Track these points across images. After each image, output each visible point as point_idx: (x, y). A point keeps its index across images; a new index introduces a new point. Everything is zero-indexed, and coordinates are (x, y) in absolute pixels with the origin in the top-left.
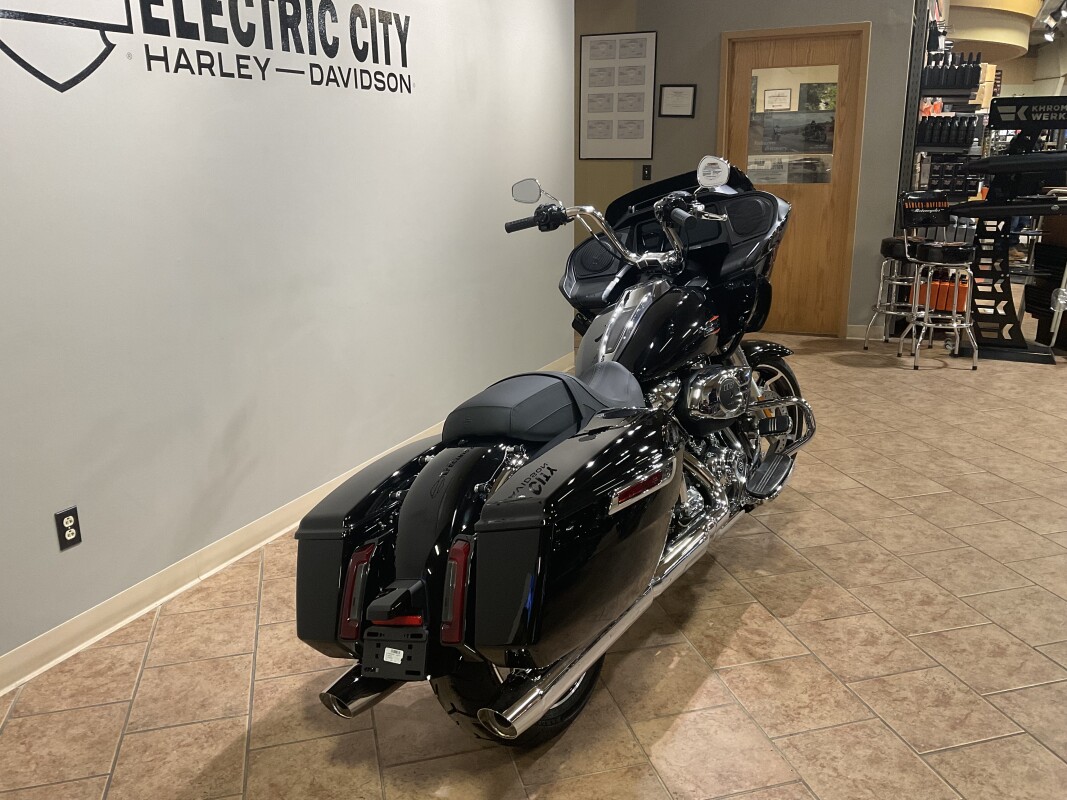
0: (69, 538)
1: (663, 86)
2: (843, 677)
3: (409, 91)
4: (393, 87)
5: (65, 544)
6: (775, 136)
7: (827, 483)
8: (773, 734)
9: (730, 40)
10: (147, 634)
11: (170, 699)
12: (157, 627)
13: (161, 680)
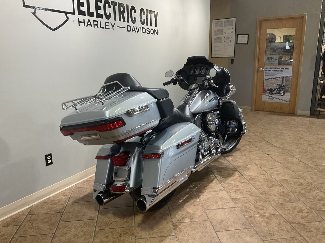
1: (238, 35)
2: (290, 222)
3: (157, 34)
4: (152, 33)
5: (48, 164)
6: (274, 50)
7: (288, 159)
8: (265, 239)
9: (260, 20)
10: (70, 193)
11: (74, 213)
12: (73, 191)
13: (72, 207)
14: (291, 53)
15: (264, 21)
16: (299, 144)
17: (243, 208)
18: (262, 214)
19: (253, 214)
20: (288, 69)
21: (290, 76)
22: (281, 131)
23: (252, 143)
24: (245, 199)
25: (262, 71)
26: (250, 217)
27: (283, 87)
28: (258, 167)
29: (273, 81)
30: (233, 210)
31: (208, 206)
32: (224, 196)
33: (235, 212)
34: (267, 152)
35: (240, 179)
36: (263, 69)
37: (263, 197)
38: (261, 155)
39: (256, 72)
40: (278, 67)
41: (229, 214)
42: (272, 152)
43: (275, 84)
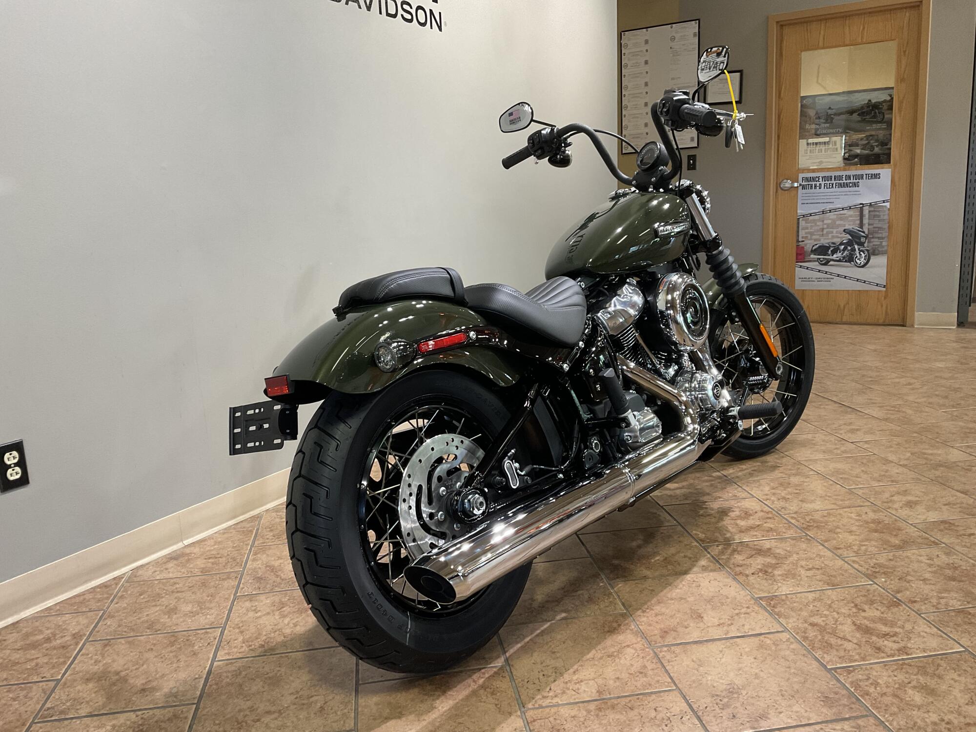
0: (11, 478)
3: (440, 29)
4: (423, 21)
5: (6, 485)
6: (829, 119)
7: (932, 454)
9: (777, 22)
10: (106, 601)
11: (105, 680)
12: (120, 594)
13: (103, 656)
14: (884, 126)
15: (790, 24)
16: (953, 407)
17: (811, 633)
18: (893, 656)
19: (857, 657)
20: (877, 176)
21: (884, 202)
22: (879, 371)
24: (811, 596)
25: (792, 187)
26: (849, 670)
27: (863, 240)
28: (828, 482)
29: (830, 219)
30: (768, 642)
31: (665, 632)
32: (725, 591)
33: (780, 650)
34: (850, 435)
35: (772, 526)
36: (793, 183)
37: (877, 589)
38: (828, 444)
39: (771, 193)
40: (844, 173)
41: (755, 658)
42: (865, 433)
43: (834, 232)
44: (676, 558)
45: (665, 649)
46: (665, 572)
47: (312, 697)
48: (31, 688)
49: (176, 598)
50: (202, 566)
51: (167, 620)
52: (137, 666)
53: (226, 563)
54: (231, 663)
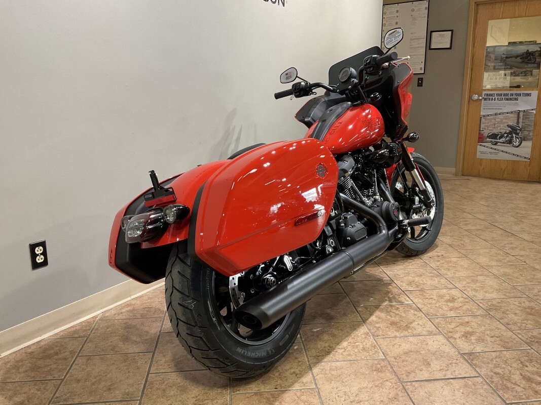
0: (39, 262)
1: (432, 32)
5: (35, 266)
6: (502, 60)
9: (475, 3)
10: (88, 331)
11: (89, 381)
12: (96, 327)
13: (87, 366)
14: (536, 65)
15: (483, 4)
17: (496, 379)
19: (524, 397)
20: (529, 95)
21: (532, 110)
22: (526, 211)
23: (474, 234)
24: (494, 355)
25: (478, 99)
27: (518, 131)
28: (500, 280)
29: (499, 118)
30: (470, 383)
31: (409, 373)
32: (443, 348)
33: (477, 389)
34: (512, 251)
35: (469, 307)
36: (479, 96)
37: (534, 352)
38: (499, 256)
39: (466, 102)
40: (510, 92)
41: (463, 393)
42: (521, 250)
43: (502, 126)
44: (413, 325)
45: (409, 384)
46: (406, 333)
47: (205, 400)
48: (47, 383)
49: (127, 332)
50: (142, 312)
51: (122, 346)
52: (106, 374)
53: (155, 312)
54: (159, 376)
